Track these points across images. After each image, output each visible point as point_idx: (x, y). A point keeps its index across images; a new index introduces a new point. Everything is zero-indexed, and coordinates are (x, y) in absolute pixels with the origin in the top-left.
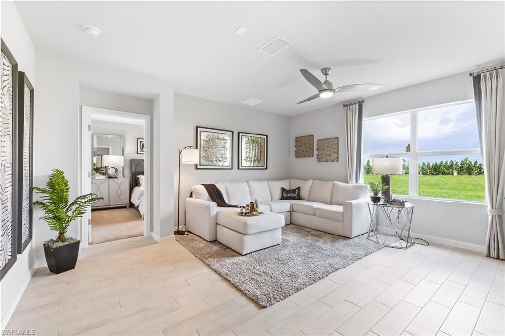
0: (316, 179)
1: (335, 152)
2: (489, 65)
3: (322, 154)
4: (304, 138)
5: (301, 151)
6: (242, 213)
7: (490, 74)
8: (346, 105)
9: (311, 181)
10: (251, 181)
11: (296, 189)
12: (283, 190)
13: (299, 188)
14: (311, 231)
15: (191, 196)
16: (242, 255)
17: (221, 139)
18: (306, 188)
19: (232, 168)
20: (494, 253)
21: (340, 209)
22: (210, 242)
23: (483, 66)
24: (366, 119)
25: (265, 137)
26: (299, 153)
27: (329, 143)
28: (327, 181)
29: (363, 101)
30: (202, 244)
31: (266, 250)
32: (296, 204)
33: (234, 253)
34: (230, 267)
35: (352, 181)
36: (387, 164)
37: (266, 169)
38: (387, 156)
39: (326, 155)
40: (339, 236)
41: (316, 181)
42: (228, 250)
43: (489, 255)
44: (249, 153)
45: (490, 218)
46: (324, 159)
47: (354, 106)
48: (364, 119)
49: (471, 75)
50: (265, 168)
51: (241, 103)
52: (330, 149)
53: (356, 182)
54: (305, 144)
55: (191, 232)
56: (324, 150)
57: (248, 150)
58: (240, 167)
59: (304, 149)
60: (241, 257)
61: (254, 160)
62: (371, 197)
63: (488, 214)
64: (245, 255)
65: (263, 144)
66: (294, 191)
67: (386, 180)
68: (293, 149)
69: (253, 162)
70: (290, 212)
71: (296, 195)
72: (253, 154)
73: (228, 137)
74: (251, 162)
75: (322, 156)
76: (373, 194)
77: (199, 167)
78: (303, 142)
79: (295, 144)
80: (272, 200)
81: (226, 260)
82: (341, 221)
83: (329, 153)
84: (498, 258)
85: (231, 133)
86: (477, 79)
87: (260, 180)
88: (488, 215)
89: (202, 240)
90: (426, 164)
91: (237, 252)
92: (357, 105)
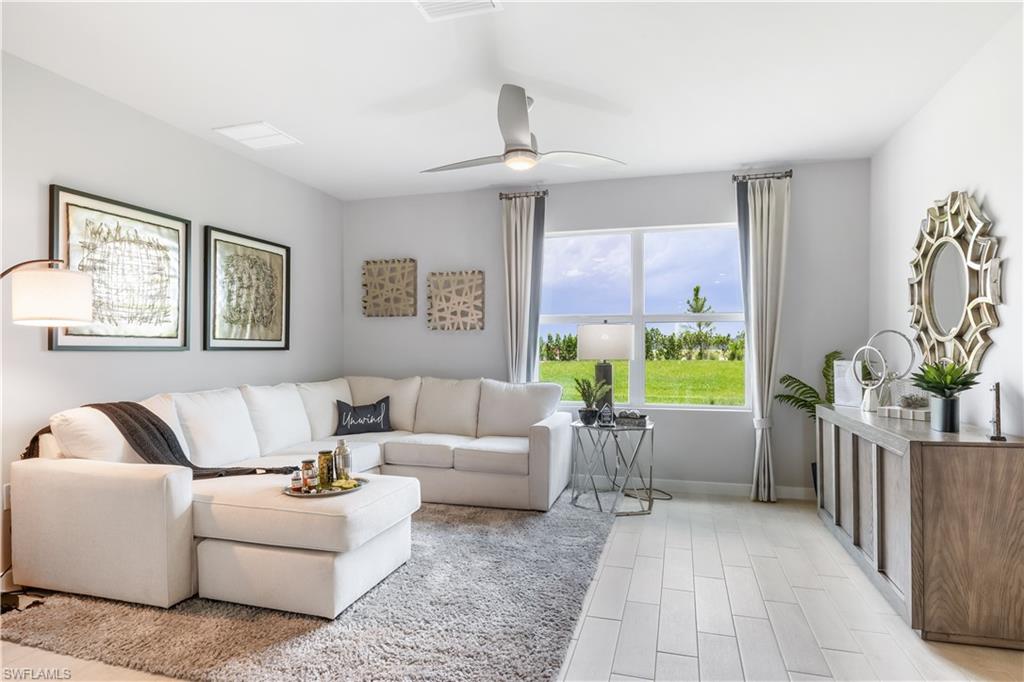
0: (428, 375)
1: (476, 307)
2: (756, 167)
3: (442, 310)
4: (390, 265)
5: (381, 300)
6: (298, 490)
7: (760, 183)
8: (507, 194)
9: (418, 380)
10: (251, 385)
11: (379, 403)
12: (341, 407)
13: (386, 400)
14: (448, 510)
15: (32, 451)
16: (328, 620)
17: (150, 244)
18: (404, 398)
19: (185, 344)
20: (763, 495)
21: (518, 445)
22: (173, 608)
23: (746, 168)
24: (550, 234)
25: (282, 252)
26: (376, 305)
27: (461, 282)
28: (460, 378)
29: (545, 193)
30: (144, 625)
31: (384, 586)
32: (393, 443)
33: (295, 623)
34: (325, 667)
35: (519, 376)
36: (605, 337)
37: (287, 347)
38: (606, 322)
39: (454, 313)
40: (518, 510)
41: (431, 380)
42: (263, 619)
43: (757, 500)
44: (239, 296)
45: (759, 433)
46: (447, 323)
47: (525, 199)
48: (546, 234)
49: (735, 178)
50: (282, 344)
51: (220, 131)
52: (463, 299)
53: (529, 379)
54: (392, 280)
55: (51, 593)
56: (448, 300)
57: (234, 288)
58: (213, 343)
59: (392, 296)
60: (330, 628)
61: (253, 321)
62: (580, 411)
63: (756, 426)
64: (338, 618)
65: (277, 272)
66: (374, 408)
67: (604, 372)
68: (355, 294)
69: (249, 326)
70: (379, 466)
71: (380, 419)
72: (247, 299)
73: (170, 237)
74: (244, 326)
75: (443, 314)
76: (582, 404)
77: (62, 340)
78: (387, 275)
79: (360, 280)
80: (312, 440)
81: (288, 650)
82: (524, 475)
83: (462, 307)
84: (769, 501)
85: (180, 226)
86: (742, 188)
87: (274, 382)
88: (755, 430)
89: (126, 609)
90: (554, 339)
91: (303, 616)
92: (533, 198)
